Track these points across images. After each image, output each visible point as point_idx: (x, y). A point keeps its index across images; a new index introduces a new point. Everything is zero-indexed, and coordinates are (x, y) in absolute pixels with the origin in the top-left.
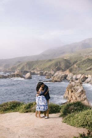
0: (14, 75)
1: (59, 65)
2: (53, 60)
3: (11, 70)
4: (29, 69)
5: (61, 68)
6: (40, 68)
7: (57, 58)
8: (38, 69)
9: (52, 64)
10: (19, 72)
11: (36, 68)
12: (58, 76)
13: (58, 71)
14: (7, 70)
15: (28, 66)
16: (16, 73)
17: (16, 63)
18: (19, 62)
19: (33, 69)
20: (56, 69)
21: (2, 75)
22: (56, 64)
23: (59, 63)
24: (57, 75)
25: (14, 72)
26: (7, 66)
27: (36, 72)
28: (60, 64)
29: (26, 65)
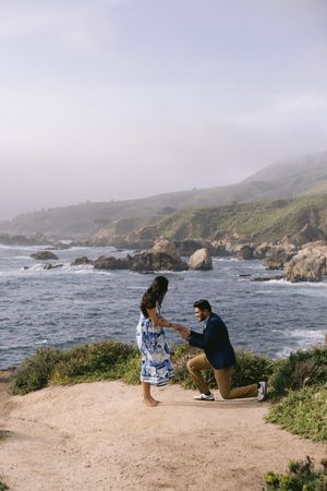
0: (150, 255)
1: (312, 221)
2: (291, 201)
3: (142, 238)
4: (205, 235)
5: (322, 233)
6: (242, 233)
7: (307, 193)
8: (236, 235)
9: (287, 219)
10: (168, 246)
11: (229, 233)
12: (308, 260)
13: (311, 240)
14: (127, 239)
15: (199, 225)
16: (156, 248)
17: (159, 213)
18: (169, 210)
19: (219, 237)
20: (302, 234)
21: (107, 257)
22: (303, 218)
23: (312, 214)
24: (305, 257)
25: (151, 246)
26: (126, 225)
27: (228, 247)
28: (318, 218)
29: (193, 220)
